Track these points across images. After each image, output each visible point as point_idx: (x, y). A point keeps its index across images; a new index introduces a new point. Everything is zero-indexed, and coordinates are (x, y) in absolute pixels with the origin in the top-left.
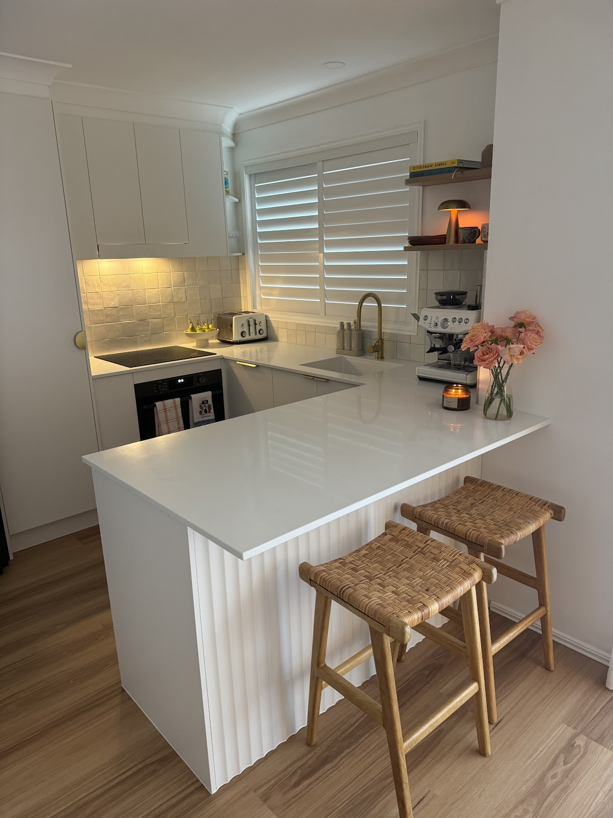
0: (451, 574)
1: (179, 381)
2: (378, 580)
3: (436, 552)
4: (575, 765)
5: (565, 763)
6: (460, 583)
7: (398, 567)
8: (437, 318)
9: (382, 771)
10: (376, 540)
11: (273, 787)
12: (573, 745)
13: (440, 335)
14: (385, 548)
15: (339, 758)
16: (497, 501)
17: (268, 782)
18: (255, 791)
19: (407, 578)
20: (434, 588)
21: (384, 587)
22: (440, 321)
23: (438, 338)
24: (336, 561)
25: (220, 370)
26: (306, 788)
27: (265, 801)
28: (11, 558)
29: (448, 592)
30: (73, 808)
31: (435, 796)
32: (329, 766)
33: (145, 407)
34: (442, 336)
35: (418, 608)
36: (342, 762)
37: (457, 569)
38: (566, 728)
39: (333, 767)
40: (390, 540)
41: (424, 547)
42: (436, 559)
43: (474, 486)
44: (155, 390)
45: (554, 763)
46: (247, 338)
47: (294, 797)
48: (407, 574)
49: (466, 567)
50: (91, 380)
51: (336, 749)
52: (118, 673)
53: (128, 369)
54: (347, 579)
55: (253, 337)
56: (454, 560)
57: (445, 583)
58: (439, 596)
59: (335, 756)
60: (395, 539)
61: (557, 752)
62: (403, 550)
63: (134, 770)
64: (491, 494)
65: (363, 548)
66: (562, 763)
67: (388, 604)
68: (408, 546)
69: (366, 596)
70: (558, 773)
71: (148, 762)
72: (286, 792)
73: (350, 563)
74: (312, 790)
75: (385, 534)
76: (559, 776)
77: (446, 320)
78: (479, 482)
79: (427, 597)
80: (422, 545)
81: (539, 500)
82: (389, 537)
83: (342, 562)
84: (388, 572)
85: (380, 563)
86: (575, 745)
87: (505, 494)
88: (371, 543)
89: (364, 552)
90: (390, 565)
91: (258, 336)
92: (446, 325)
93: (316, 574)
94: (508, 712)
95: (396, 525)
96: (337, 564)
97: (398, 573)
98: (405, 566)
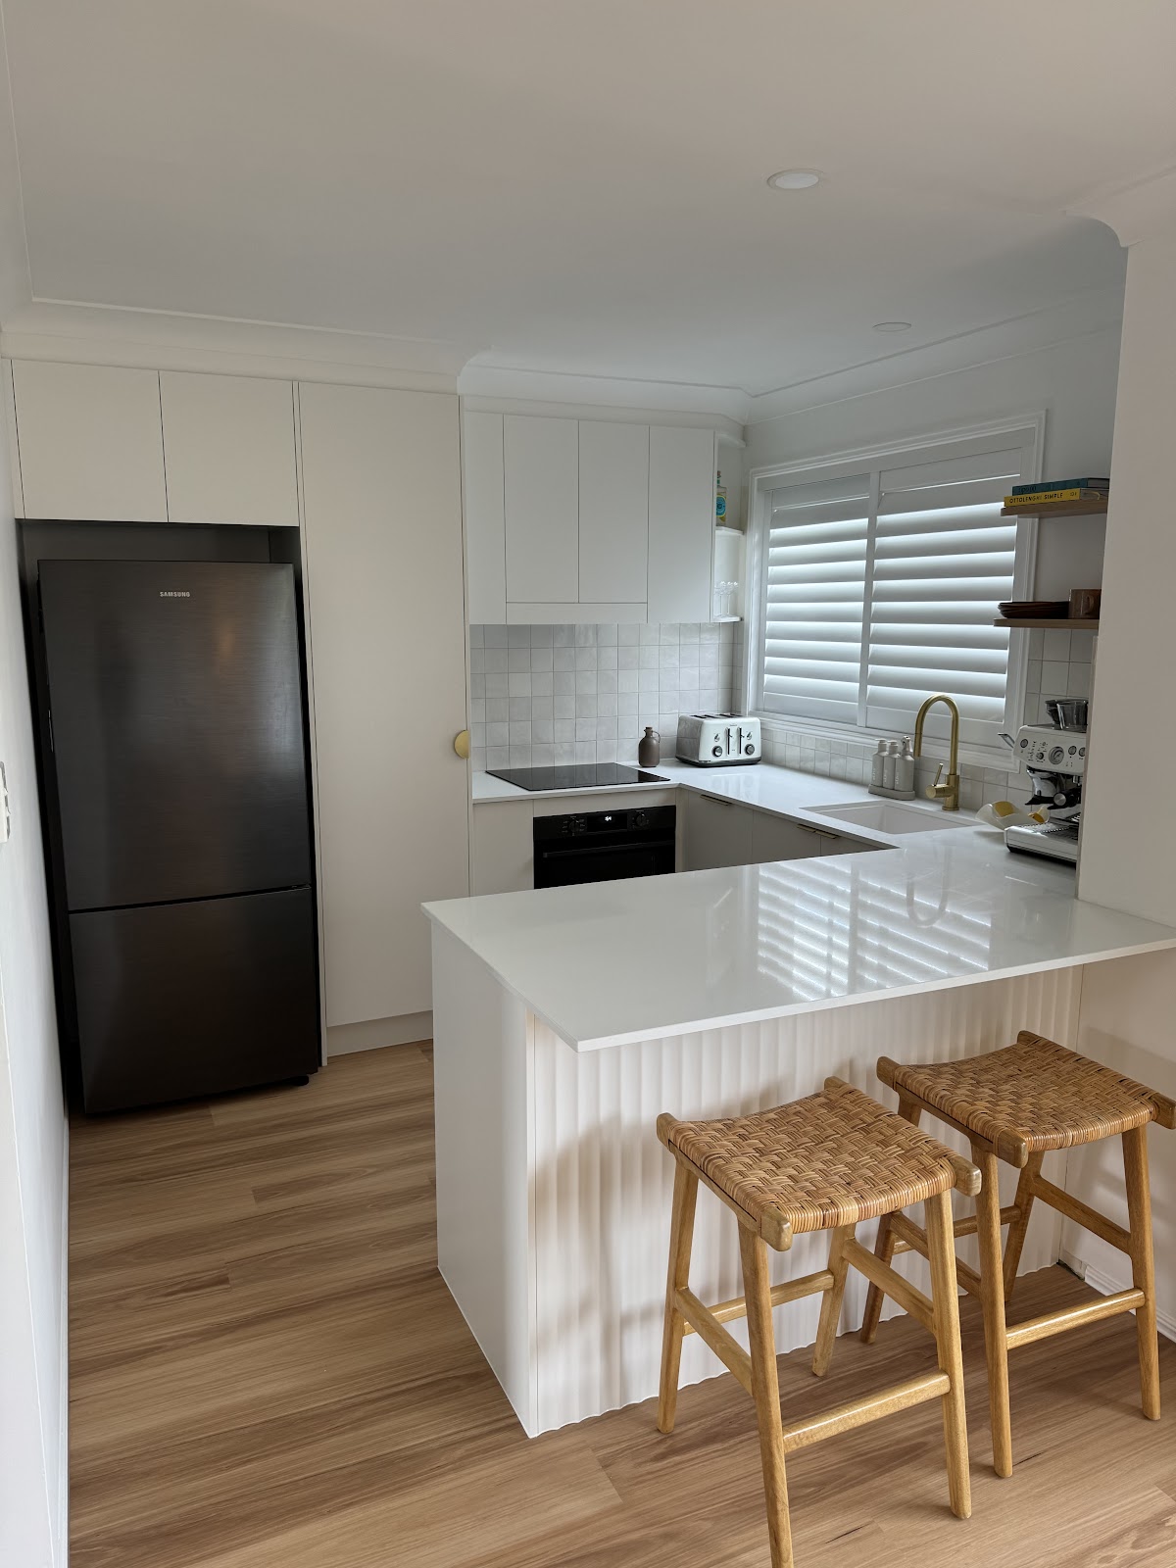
0: (900, 1169)
1: (607, 819)
2: (776, 1158)
3: (890, 1132)
4: (1153, 1553)
5: (1135, 1545)
6: (909, 1183)
7: (816, 1145)
8: (1044, 744)
9: (801, 1475)
10: (797, 1103)
11: (623, 1452)
12: (1164, 1523)
13: (1050, 776)
14: (809, 1115)
15: (737, 1440)
16: (1059, 1077)
17: (618, 1443)
18: (595, 1450)
19: (824, 1162)
20: (861, 1182)
21: (778, 1167)
22: (1048, 750)
23: (1048, 779)
24: (719, 1121)
25: (674, 807)
26: (673, 1466)
27: (605, 1467)
28: (325, 1063)
29: (882, 1192)
30: (339, 1406)
31: (879, 1531)
32: (718, 1446)
33: (546, 855)
34: (1055, 779)
35: (820, 1205)
36: (739, 1446)
37: (914, 1162)
38: (1160, 1494)
39: (724, 1449)
40: (821, 1105)
41: (873, 1123)
42: (884, 1143)
43: (1028, 1049)
44: (565, 829)
45: (1115, 1540)
46: (723, 758)
47: (649, 1473)
48: (826, 1156)
49: (928, 1161)
50: (471, 806)
51: (735, 1426)
52: (435, 1250)
53: (528, 793)
54: (722, 1146)
55: (733, 756)
56: (913, 1149)
57: (882, 1179)
58: (864, 1194)
59: (731, 1436)
60: (830, 1105)
61: (1128, 1525)
62: (835, 1123)
63: (429, 1380)
64: (1053, 1064)
65: (772, 1110)
66: (1129, 1545)
67: (770, 1190)
68: (847, 1117)
69: (741, 1173)
70: (1115, 1556)
71: (450, 1374)
72: (640, 1464)
73: (741, 1127)
74: (681, 1472)
75: (817, 1095)
76: (1116, 1561)
77: (1058, 750)
78: (1041, 1043)
79: (844, 1192)
80: (869, 1120)
81: (1137, 1086)
82: (822, 1100)
83: (728, 1125)
84: (796, 1149)
85: (789, 1134)
86: (1167, 1524)
87: (1078, 1069)
88: (789, 1105)
89: (772, 1116)
90: (806, 1140)
91: (743, 756)
92: (1057, 759)
93: (679, 1131)
94: (1057, 1445)
95: (840, 1083)
96: (719, 1126)
97: (812, 1153)
98: (831, 1145)
